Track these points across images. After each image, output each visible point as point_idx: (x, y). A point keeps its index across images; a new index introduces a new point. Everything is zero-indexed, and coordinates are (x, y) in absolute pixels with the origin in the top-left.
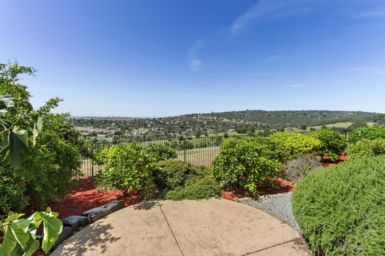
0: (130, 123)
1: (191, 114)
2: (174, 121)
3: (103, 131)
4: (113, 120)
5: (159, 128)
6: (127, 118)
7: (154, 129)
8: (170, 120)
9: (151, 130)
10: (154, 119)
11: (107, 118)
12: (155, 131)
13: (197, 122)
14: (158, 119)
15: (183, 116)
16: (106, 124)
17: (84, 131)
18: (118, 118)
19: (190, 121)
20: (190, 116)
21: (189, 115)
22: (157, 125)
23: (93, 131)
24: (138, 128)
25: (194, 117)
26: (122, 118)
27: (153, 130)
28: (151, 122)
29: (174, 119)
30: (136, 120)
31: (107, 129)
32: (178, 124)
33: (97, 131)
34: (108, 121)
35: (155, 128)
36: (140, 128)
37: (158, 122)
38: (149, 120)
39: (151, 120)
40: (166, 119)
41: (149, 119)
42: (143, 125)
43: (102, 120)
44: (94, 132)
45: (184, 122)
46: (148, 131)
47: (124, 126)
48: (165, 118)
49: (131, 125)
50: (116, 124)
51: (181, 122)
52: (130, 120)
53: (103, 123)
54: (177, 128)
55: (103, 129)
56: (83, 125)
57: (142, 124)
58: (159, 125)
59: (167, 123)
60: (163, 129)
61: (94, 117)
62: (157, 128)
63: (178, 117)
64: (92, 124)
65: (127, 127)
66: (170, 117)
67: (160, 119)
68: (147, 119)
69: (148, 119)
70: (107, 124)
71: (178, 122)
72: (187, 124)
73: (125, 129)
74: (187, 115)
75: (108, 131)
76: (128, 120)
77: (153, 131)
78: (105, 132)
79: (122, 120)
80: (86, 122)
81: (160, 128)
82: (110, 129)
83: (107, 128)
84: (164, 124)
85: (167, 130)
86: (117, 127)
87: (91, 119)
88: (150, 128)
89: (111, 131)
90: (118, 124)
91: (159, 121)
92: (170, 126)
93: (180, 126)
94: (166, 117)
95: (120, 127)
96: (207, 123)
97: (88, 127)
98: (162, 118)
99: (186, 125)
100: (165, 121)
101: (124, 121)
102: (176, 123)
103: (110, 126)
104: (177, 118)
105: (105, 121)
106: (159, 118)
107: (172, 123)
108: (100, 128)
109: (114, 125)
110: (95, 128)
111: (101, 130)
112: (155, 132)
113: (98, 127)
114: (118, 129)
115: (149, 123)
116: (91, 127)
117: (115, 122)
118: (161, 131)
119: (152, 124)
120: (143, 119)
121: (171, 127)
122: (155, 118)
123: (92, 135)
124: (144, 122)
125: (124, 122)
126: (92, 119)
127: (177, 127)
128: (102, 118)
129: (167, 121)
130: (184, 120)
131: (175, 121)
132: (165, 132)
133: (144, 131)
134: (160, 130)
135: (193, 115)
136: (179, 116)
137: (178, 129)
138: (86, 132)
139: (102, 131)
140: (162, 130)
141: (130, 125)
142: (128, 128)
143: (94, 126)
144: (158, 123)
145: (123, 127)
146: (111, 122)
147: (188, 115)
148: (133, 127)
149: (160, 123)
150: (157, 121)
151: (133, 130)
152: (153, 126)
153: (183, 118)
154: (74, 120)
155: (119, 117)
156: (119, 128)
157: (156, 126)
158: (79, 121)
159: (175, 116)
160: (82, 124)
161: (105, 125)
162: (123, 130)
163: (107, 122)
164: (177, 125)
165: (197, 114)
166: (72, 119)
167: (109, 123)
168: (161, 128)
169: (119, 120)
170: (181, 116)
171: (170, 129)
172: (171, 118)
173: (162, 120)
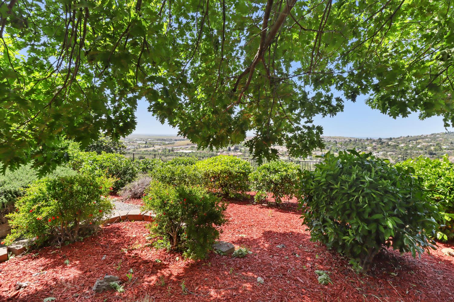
0: (341, 145)
2: (416, 143)
5: (385, 152)
6: (340, 138)
8: (409, 141)
10: (380, 139)
14: (386, 139)
15: (438, 134)
18: (328, 137)
19: (452, 143)
22: (383, 147)
26: (334, 138)
28: (374, 144)
29: (417, 140)
30: (351, 140)
32: (424, 148)
35: (378, 152)
37: (386, 144)
39: (374, 141)
40: (402, 140)
41: (371, 139)
42: (361, 148)
47: (333, 148)
48: (399, 138)
49: (343, 146)
51: (431, 145)
52: (344, 140)
54: (420, 154)
57: (358, 146)
58: (386, 149)
59: (402, 145)
60: (392, 154)
63: (426, 137)
66: (408, 136)
67: (391, 139)
68: (367, 139)
69: (369, 139)
71: (424, 144)
72: (445, 149)
76: (340, 140)
79: (332, 140)
81: (387, 152)
84: (395, 147)
85: (400, 156)
91: (388, 143)
92: (406, 150)
93: (427, 151)
98: (394, 138)
99: (441, 149)
100: (398, 143)
101: (335, 141)
102: (419, 146)
104: (423, 138)
107: (410, 146)
119: (375, 146)
120: (361, 140)
121: (409, 151)
124: (362, 144)
127: (422, 152)
129: (402, 143)
130: (438, 142)
131: (419, 143)
132: (396, 158)
134: (387, 155)
136: (427, 135)
140: (390, 155)
141: (341, 146)
144: (384, 145)
145: (331, 149)
149: (388, 145)
150: (384, 142)
152: (375, 149)
153: (438, 138)
155: (330, 137)
157: (381, 149)
159: (420, 135)
164: (421, 149)
168: (389, 153)
170: (433, 134)
171: (407, 155)
172: (412, 139)
173: (392, 141)
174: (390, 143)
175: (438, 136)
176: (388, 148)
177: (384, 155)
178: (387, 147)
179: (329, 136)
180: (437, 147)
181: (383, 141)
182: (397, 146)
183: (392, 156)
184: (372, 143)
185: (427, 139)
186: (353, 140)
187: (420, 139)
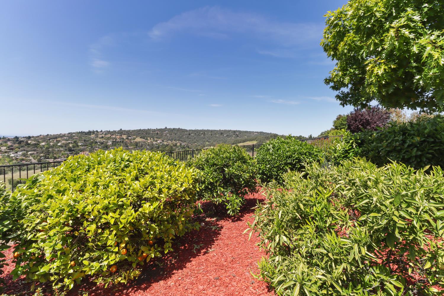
1: (87, 131)
2: (57, 141)
5: (25, 152)
7: (15, 154)
8: (49, 140)
9: (9, 156)
10: (17, 138)
12: (17, 157)
13: (96, 142)
14: (24, 138)
15: (74, 133)
19: (85, 141)
20: (86, 134)
21: (84, 132)
22: (22, 147)
25: (93, 136)
27: (12, 155)
28: (9, 143)
32: (64, 146)
35: (17, 153)
37: (25, 143)
39: (9, 140)
40: (42, 139)
41: (4, 138)
45: (75, 142)
48: (38, 137)
51: (69, 143)
54: (61, 151)
58: (26, 148)
59: (43, 144)
60: (33, 154)
62: (21, 153)
63: (64, 135)
66: (48, 135)
67: (29, 138)
71: (63, 142)
72: (81, 146)
74: (80, 133)
77: (12, 157)
81: (27, 151)
84: (36, 145)
85: (42, 155)
88: (6, 152)
91: (27, 142)
92: (47, 148)
93: (67, 148)
94: (41, 135)
96: (113, 144)
98: (33, 137)
99: (78, 146)
100: (39, 142)
102: (59, 144)
104: (62, 137)
106: (27, 136)
107: (51, 144)
112: (17, 159)
115: (5, 144)
118: (29, 157)
119: (12, 146)
121: (50, 150)
122: (18, 136)
127: (63, 149)
129: (43, 142)
130: (74, 140)
131: (59, 141)
132: (38, 158)
134: (27, 155)
135: (90, 133)
136: (65, 134)
137: (63, 152)
140: (31, 154)
144: (23, 144)
147: (82, 133)
149: (27, 144)
150: (23, 141)
152: (12, 149)
153: (74, 136)
157: (19, 149)
159: (59, 134)
164: (61, 146)
165: (97, 131)
168: (29, 153)
170: (69, 133)
171: (49, 153)
172: (52, 137)
173: (31, 140)
174: (29, 142)
175: (74, 135)
176: (28, 147)
177: (24, 155)
178: (26, 147)
180: (75, 145)
181: (20, 139)
182: (38, 144)
183: (33, 155)
184: (6, 142)
185: (65, 138)
187: (59, 137)
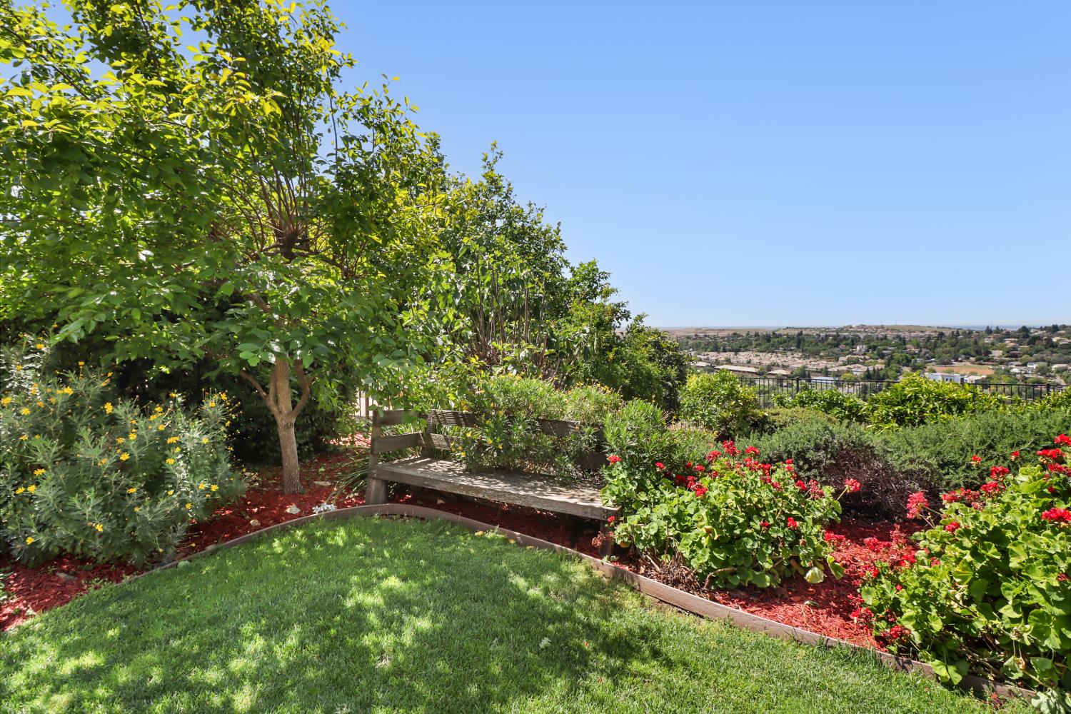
0: (918, 346)
3: (828, 366)
4: (862, 336)
6: (910, 329)
11: (842, 330)
16: (837, 346)
17: (778, 365)
18: (877, 328)
23: (800, 366)
24: (949, 363)
26: (894, 330)
30: (942, 334)
31: (841, 363)
33: (810, 367)
34: (845, 337)
36: (957, 360)
38: (1001, 334)
42: (973, 353)
43: (827, 336)
44: (804, 367)
46: (991, 372)
47: (897, 355)
49: (924, 350)
50: (870, 348)
52: (921, 334)
53: (829, 344)
55: (829, 360)
56: (777, 348)
57: (968, 350)
61: (806, 329)
64: (798, 347)
65: (907, 358)
68: (989, 331)
69: (994, 329)
70: (842, 346)
73: (899, 363)
75: (844, 368)
76: (913, 334)
78: (835, 369)
79: (890, 335)
80: (785, 342)
82: (849, 362)
83: (841, 358)
86: (871, 358)
87: (796, 332)
89: (852, 366)
90: (874, 348)
95: (882, 356)
97: (789, 353)
101: (898, 337)
103: (850, 353)
105: (835, 338)
108: (822, 358)
109: (863, 350)
110: (806, 357)
111: (822, 364)
113: (815, 354)
114: (878, 363)
116: (796, 355)
117: (868, 340)
120: (970, 332)
123: (796, 375)
124: (976, 343)
125: (897, 340)
126: (801, 334)
128: (827, 329)
133: (975, 374)
138: (784, 367)
139: (826, 368)
141: (917, 351)
142: (909, 361)
143: (803, 351)
145: (892, 358)
146: (854, 342)
148: (928, 358)
151: (929, 366)
154: (757, 335)
155: (882, 327)
156: (879, 361)
158: (768, 338)
160: (773, 346)
161: (836, 350)
162: (894, 365)
163: (841, 341)
166: (753, 334)
167: (847, 344)
169: (880, 336)
179: (879, 324)
186: (947, 333)
